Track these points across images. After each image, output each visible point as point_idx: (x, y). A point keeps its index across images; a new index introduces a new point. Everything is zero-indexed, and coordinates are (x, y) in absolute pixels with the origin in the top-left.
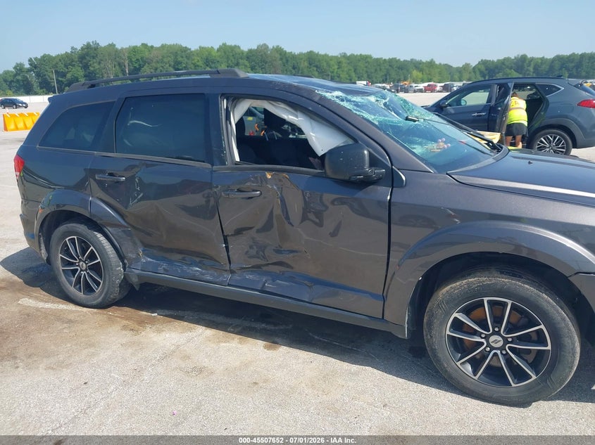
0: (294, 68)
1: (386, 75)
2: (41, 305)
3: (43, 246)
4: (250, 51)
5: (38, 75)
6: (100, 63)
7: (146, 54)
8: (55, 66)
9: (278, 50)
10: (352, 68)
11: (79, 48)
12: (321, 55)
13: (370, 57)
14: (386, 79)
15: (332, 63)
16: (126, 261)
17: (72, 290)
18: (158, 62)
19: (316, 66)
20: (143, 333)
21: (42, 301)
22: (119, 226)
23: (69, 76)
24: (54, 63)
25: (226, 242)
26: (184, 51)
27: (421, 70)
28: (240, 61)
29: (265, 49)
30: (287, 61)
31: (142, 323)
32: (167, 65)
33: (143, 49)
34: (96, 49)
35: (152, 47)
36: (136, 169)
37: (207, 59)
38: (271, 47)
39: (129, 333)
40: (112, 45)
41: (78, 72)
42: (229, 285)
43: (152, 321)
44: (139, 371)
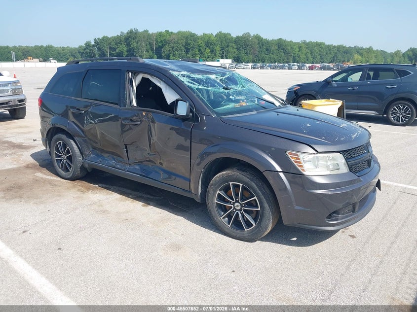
0: (267, 50)
1: (334, 57)
2: (45, 176)
3: (48, 145)
4: (238, 37)
5: (99, 49)
6: (137, 43)
7: (168, 38)
8: (110, 44)
9: (258, 37)
10: (308, 51)
11: (125, 33)
12: (287, 42)
13: (324, 44)
14: (334, 60)
15: (295, 47)
16: (84, 156)
17: (60, 170)
18: (174, 43)
19: (283, 49)
20: (87, 193)
21: (46, 175)
22: (81, 137)
23: (117, 50)
24: (109, 42)
25: (126, 148)
26: (193, 36)
27: (361, 54)
28: (230, 44)
29: (248, 36)
30: (263, 45)
31: (88, 189)
32: (181, 45)
33: (166, 34)
34: (136, 33)
35: (172, 33)
36: (89, 108)
37: (207, 42)
38: (252, 35)
39: (79, 193)
40: (146, 31)
41: (123, 48)
42: (127, 171)
43: (94, 189)
44: (75, 209)
